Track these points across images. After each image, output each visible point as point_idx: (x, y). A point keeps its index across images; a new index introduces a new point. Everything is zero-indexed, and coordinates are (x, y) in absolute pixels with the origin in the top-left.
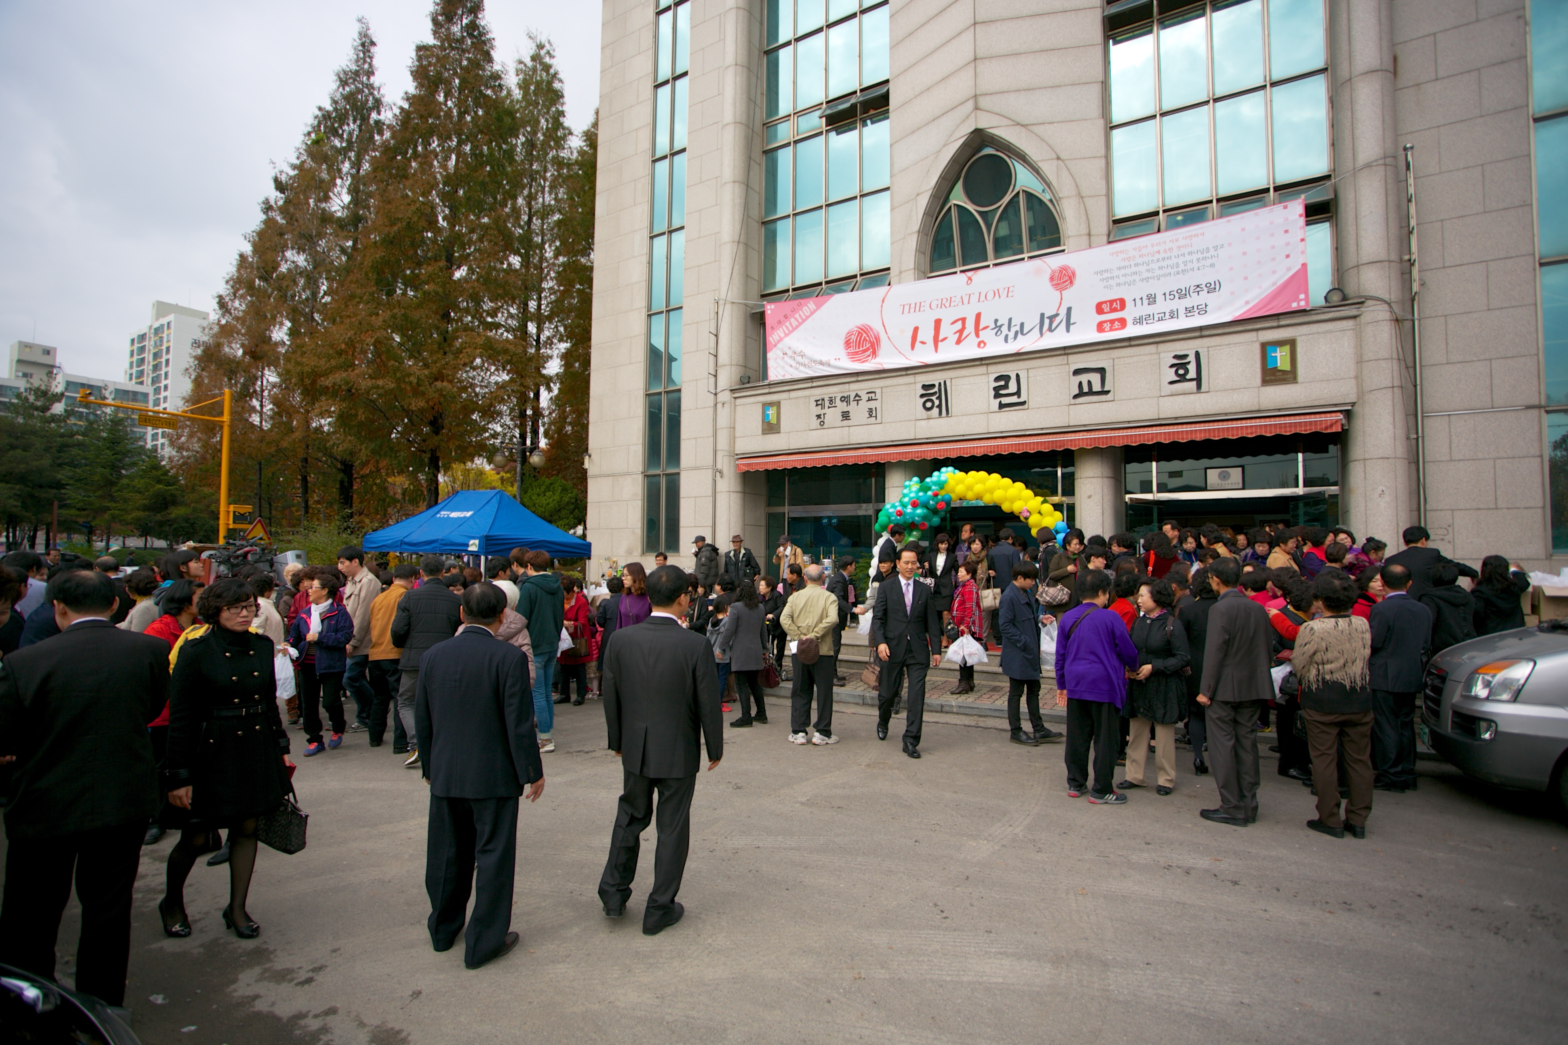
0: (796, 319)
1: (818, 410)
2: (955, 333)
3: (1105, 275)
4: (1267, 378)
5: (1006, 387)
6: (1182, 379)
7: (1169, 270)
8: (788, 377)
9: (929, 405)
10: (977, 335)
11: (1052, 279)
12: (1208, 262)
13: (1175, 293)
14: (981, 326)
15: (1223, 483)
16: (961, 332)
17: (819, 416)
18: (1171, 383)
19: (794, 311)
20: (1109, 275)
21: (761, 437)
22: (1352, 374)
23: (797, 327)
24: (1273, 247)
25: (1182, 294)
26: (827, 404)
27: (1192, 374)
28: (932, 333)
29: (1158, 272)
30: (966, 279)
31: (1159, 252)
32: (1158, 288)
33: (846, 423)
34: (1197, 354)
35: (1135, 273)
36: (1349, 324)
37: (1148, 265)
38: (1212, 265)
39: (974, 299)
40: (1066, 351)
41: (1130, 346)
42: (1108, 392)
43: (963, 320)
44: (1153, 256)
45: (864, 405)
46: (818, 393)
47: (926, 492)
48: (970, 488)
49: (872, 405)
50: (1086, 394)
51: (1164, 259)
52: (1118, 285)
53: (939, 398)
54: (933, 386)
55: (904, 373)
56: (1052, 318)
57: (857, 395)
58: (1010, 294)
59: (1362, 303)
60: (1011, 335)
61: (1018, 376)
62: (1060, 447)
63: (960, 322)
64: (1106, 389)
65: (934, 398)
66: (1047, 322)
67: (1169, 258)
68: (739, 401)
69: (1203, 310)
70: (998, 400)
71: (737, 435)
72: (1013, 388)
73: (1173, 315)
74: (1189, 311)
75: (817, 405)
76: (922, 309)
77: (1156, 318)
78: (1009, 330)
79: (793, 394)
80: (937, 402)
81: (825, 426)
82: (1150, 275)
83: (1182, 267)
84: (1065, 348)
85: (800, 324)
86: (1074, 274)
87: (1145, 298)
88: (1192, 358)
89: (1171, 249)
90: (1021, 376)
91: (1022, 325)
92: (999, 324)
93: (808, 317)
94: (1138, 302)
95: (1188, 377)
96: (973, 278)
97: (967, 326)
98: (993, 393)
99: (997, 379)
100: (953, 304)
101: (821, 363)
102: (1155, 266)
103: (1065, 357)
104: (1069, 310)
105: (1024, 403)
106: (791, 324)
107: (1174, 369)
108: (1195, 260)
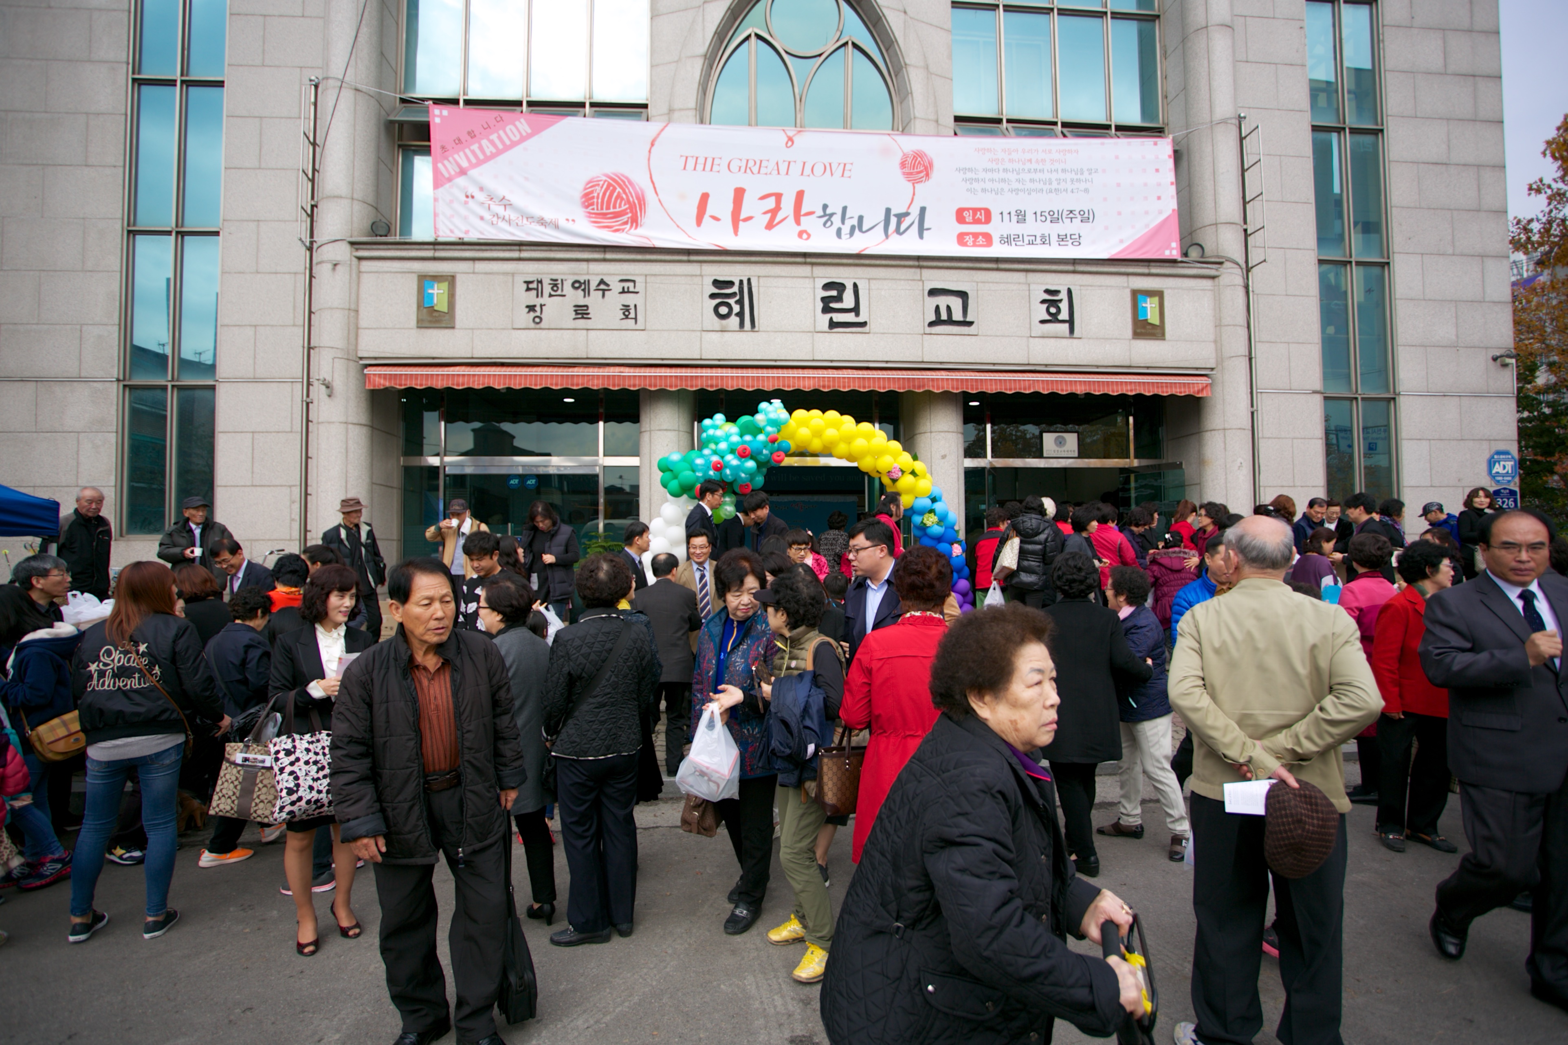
0: (492, 143)
1: (531, 298)
2: (765, 213)
3: (969, 175)
4: (1138, 331)
5: (839, 299)
6: (1054, 319)
7: (1040, 186)
8: (473, 237)
9: (723, 310)
10: (798, 222)
11: (903, 165)
12: (1083, 186)
13: (1046, 214)
14: (804, 210)
15: (1060, 449)
16: (774, 212)
17: (531, 308)
18: (1043, 322)
19: (487, 127)
20: (973, 176)
21: (415, 332)
22: (1212, 337)
23: (493, 156)
24: (1145, 185)
25: (1055, 218)
26: (547, 289)
27: (1064, 315)
28: (730, 207)
29: (1029, 185)
30: (786, 139)
31: (1030, 161)
32: (1030, 204)
33: (581, 323)
34: (1070, 292)
35: (1003, 180)
36: (1207, 283)
37: (1018, 174)
38: (1086, 191)
39: (796, 169)
40: (921, 261)
41: (998, 269)
42: (970, 324)
43: (778, 197)
44: (1024, 164)
45: (615, 300)
46: (532, 270)
47: (755, 436)
48: (818, 434)
49: (629, 299)
50: (944, 323)
51: (1035, 171)
52: (984, 190)
53: (740, 302)
54: (730, 284)
55: (685, 258)
56: (901, 217)
57: (602, 282)
58: (847, 174)
59: (1221, 263)
60: (846, 229)
61: (855, 286)
62: (919, 388)
63: (773, 199)
64: (968, 320)
65: (732, 301)
66: (893, 221)
67: (1041, 171)
68: (366, 265)
69: (1077, 240)
70: (828, 316)
71: (363, 323)
72: (848, 301)
73: (1045, 240)
74: (1062, 239)
75: (528, 289)
76: (715, 168)
77: (1026, 242)
78: (843, 222)
79: (480, 266)
80: (736, 308)
81: (542, 325)
82: (1020, 186)
83: (1055, 185)
84: (919, 258)
85: (499, 153)
86: (931, 164)
87: (1013, 213)
88: (1063, 296)
89: (1043, 161)
90: (860, 287)
91: (861, 218)
92: (828, 211)
93: (514, 144)
94: (1006, 217)
95: (1060, 317)
96: (795, 139)
97: (782, 206)
98: (820, 305)
99: (827, 286)
100: (763, 170)
101: (542, 222)
102: (1027, 177)
103: (918, 270)
104: (923, 210)
105: (863, 324)
106: (481, 148)
107: (1045, 306)
108: (1068, 180)
